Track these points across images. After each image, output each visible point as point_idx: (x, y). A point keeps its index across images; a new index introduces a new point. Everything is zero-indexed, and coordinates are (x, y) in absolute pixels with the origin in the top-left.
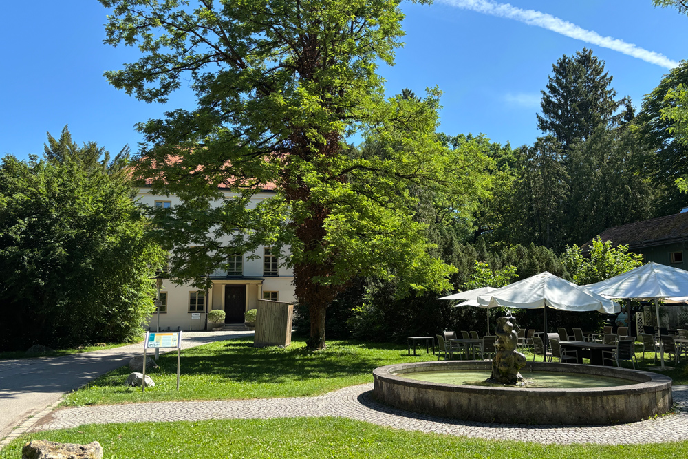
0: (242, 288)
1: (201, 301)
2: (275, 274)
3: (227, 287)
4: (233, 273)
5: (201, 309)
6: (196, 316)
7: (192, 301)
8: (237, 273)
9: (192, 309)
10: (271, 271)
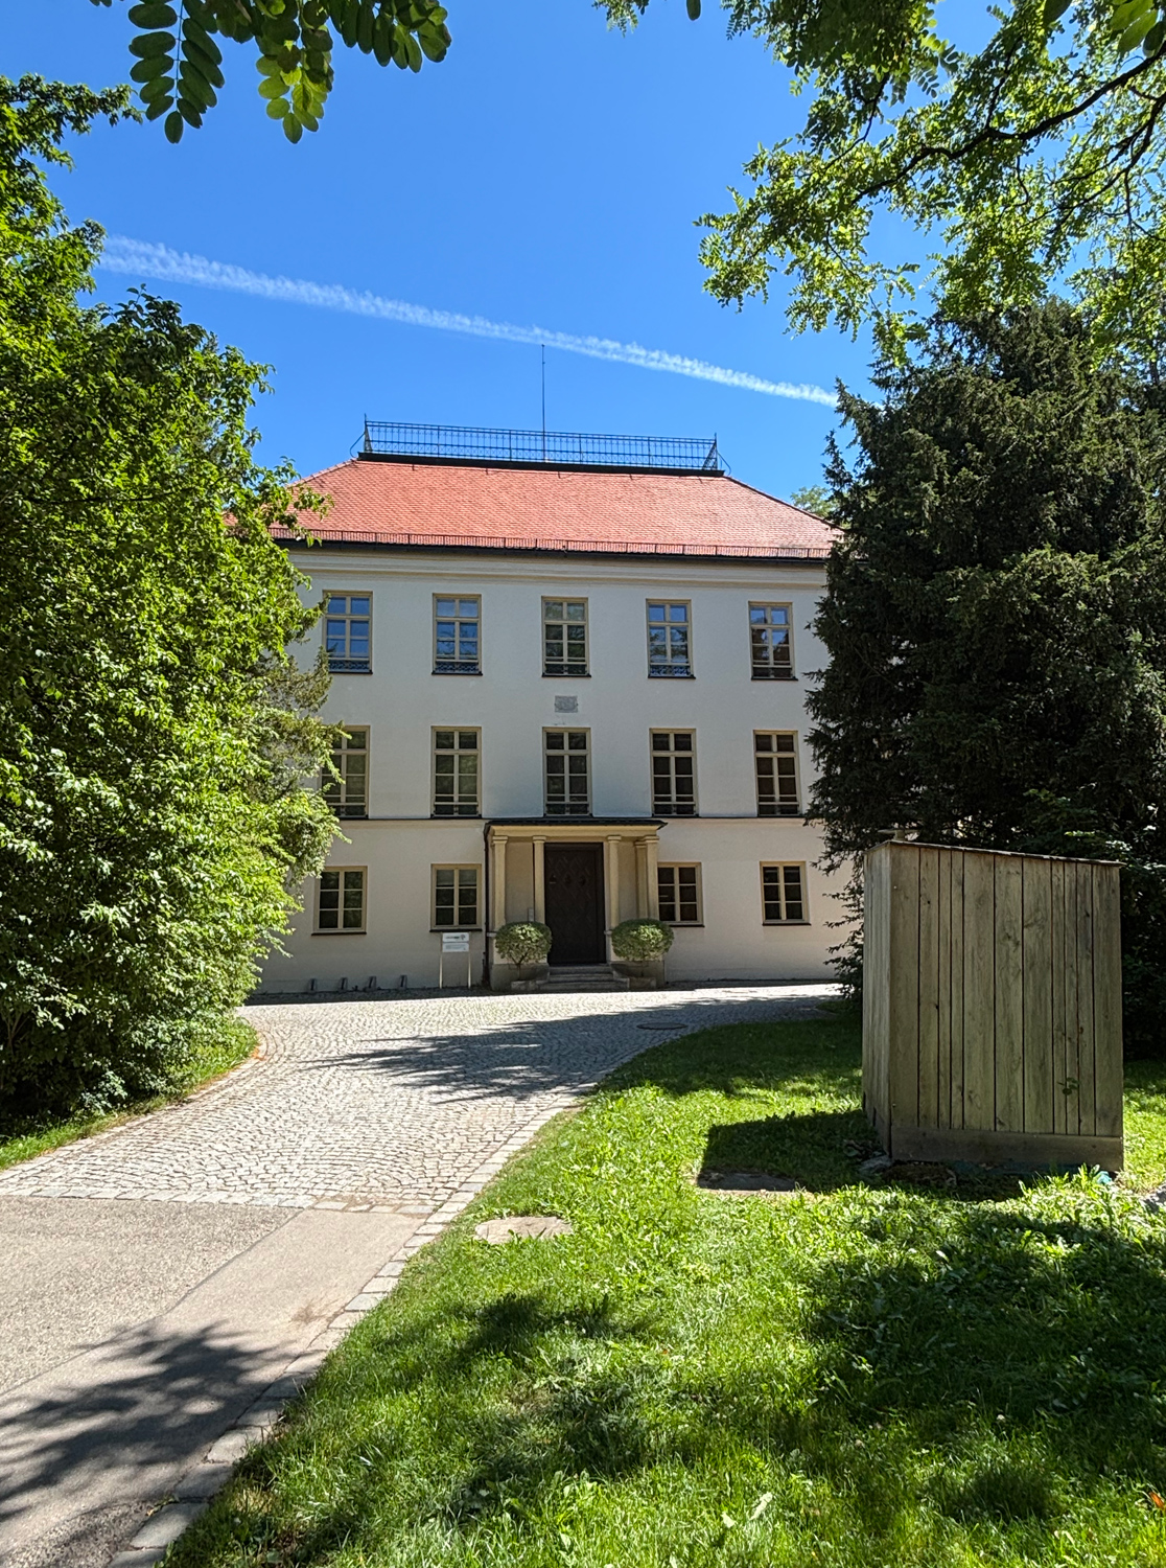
0: (593, 854)
1: (468, 896)
2: (687, 811)
3: (551, 850)
4: (561, 809)
5: (468, 918)
6: (457, 943)
7: (443, 896)
8: (573, 809)
9: (443, 919)
10: (674, 801)
